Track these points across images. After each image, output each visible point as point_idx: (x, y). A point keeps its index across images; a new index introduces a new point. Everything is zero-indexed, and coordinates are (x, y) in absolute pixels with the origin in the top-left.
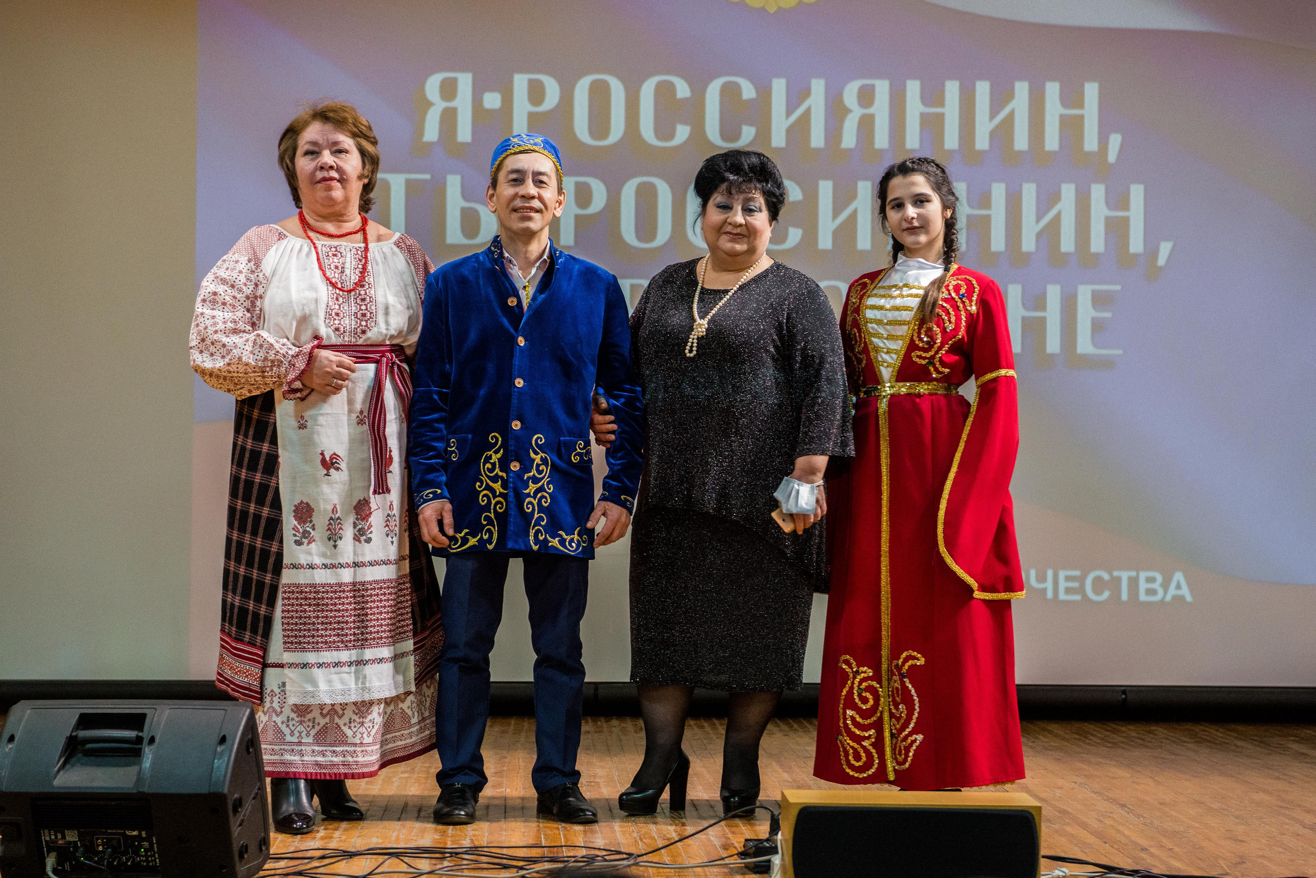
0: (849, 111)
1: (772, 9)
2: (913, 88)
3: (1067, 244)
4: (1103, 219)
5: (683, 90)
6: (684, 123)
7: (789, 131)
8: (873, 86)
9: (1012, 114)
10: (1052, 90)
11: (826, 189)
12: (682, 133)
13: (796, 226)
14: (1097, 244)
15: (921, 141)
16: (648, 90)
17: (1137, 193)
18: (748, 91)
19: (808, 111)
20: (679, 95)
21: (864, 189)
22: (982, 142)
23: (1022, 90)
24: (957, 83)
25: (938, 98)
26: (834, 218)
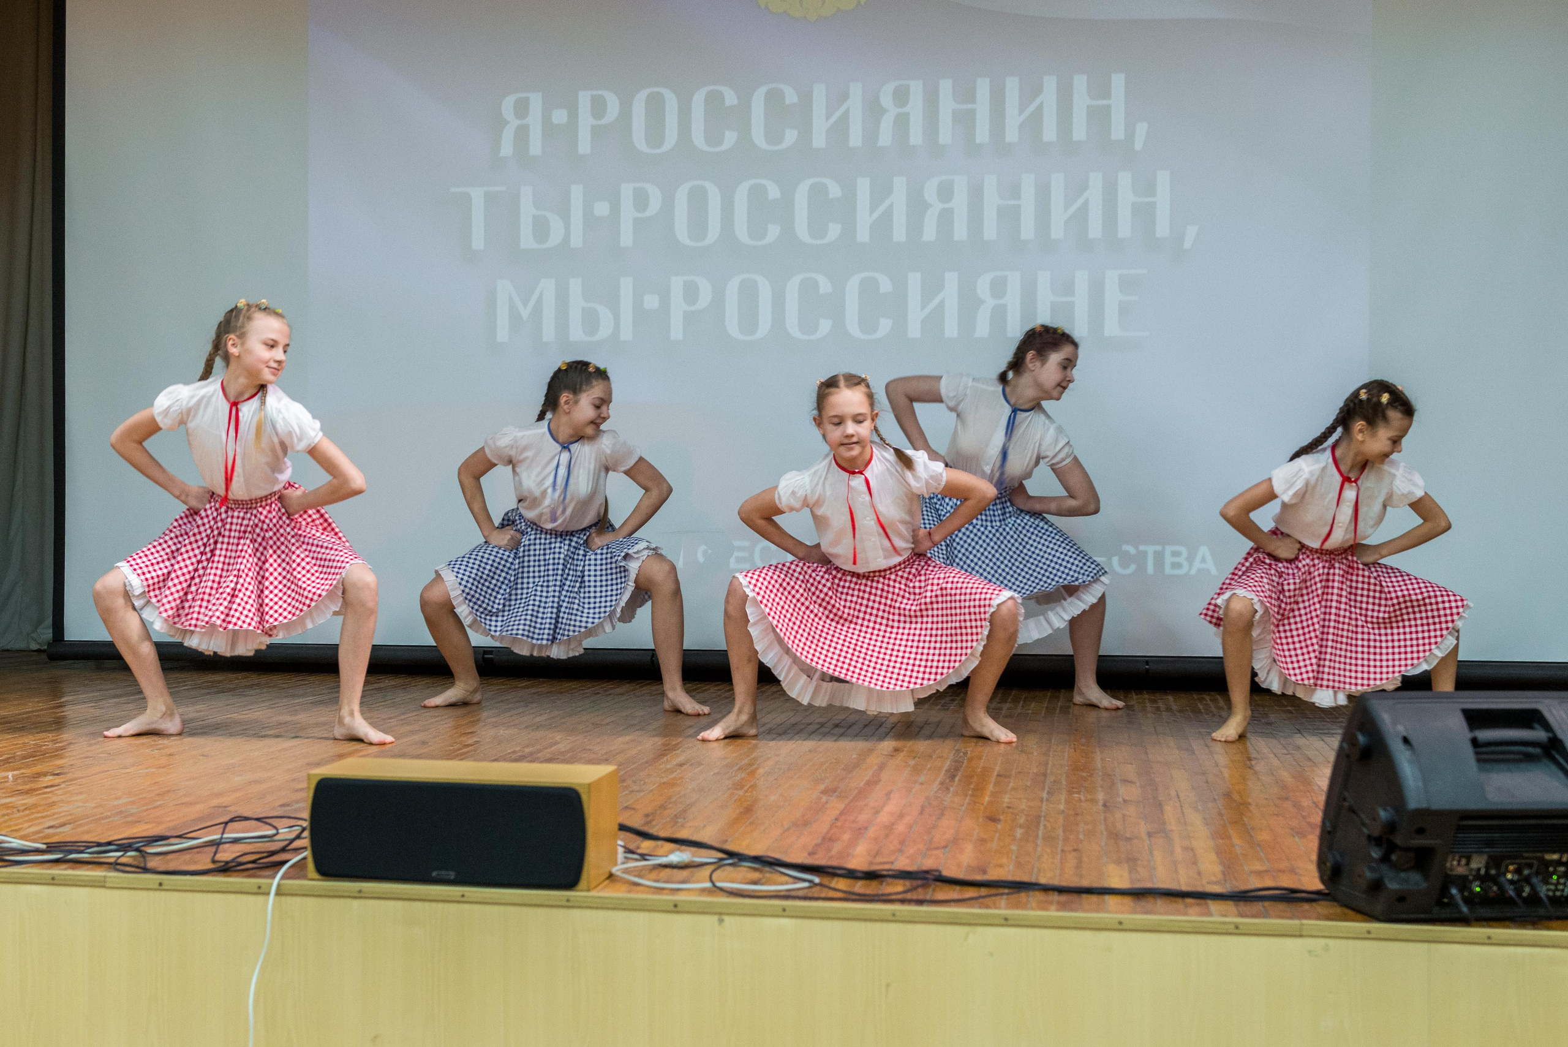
0: (883, 111)
1: (813, 18)
2: (946, 87)
3: (1095, 230)
4: (1130, 205)
5: (730, 98)
6: (732, 129)
7: (829, 132)
8: (908, 87)
9: (1040, 107)
10: (1080, 82)
11: (863, 186)
12: (730, 138)
13: (835, 221)
14: (1125, 228)
15: (953, 136)
16: (699, 99)
17: (1163, 179)
18: (791, 97)
19: (847, 112)
20: (728, 103)
21: (900, 184)
22: (1012, 134)
23: (1050, 84)
24: (988, 80)
25: (970, 95)
26: (872, 211)
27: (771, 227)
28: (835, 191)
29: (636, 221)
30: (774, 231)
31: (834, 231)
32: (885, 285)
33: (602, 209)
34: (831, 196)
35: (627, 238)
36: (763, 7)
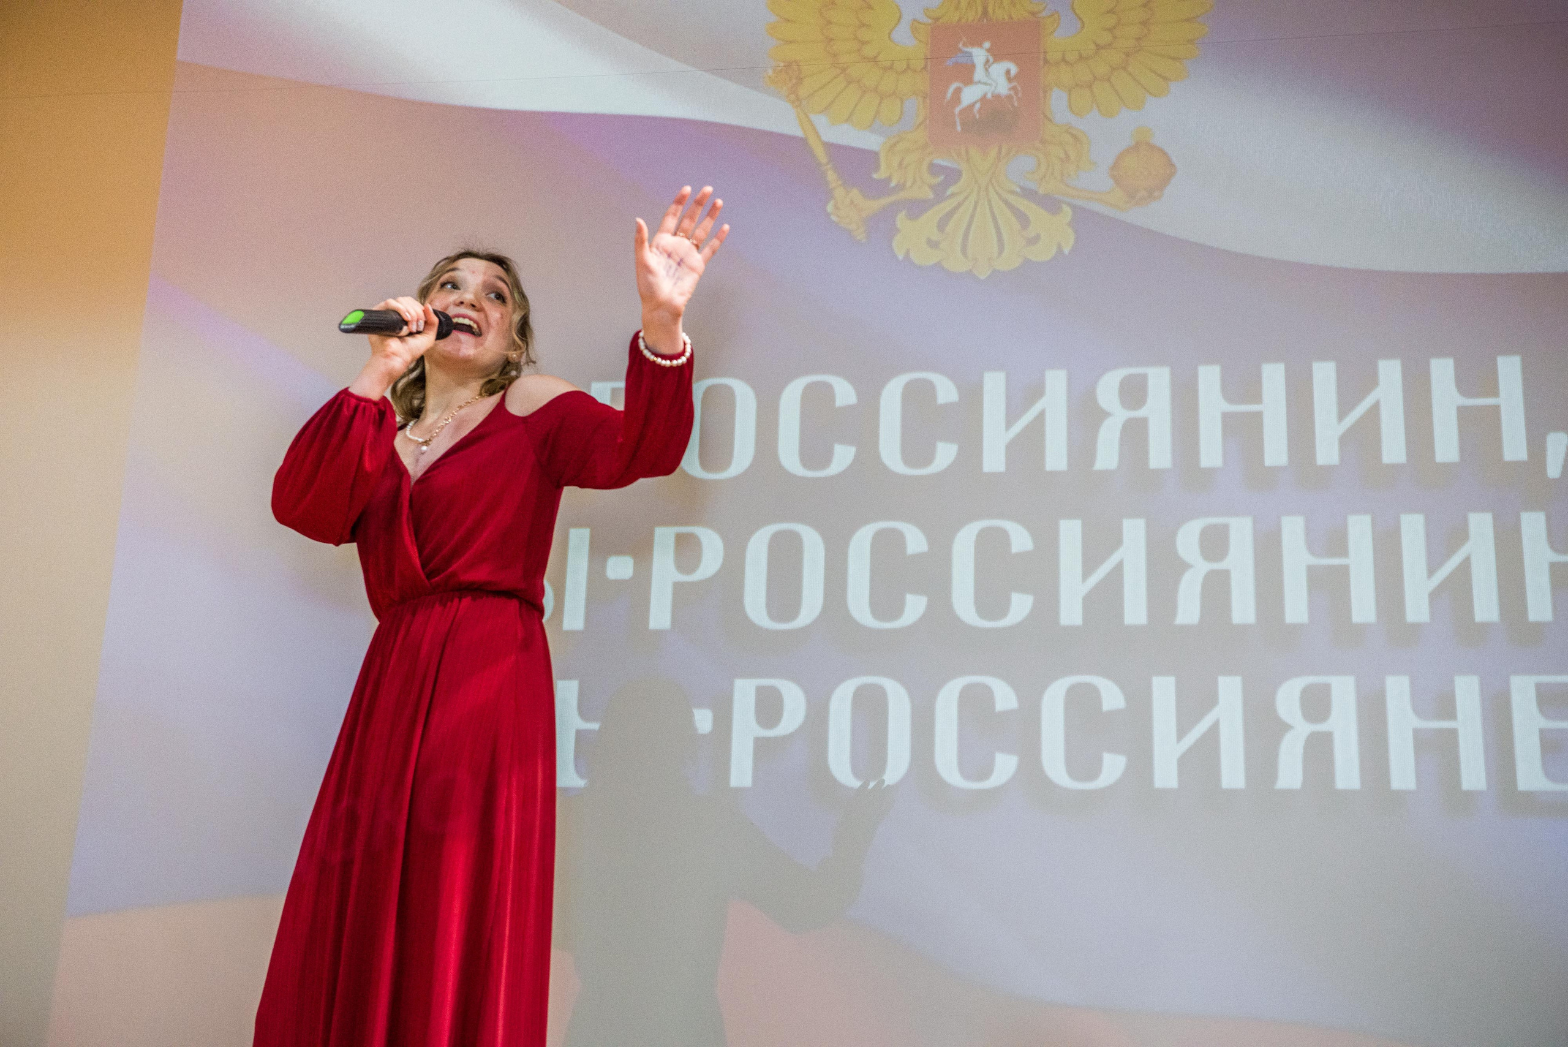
0: (1105, 415)
1: (983, 274)
2: (1209, 377)
3: (1486, 610)
4: (1546, 567)
5: (845, 393)
6: (845, 440)
7: (1012, 447)
8: (1144, 377)
9: (1374, 412)
10: (1442, 370)
11: (1070, 533)
12: (843, 456)
13: (1023, 590)
14: (1539, 608)
15: (1225, 455)
16: (792, 396)
18: (946, 391)
19: (1041, 416)
20: (840, 402)
21: (1134, 531)
22: (1327, 452)
23: (1390, 371)
24: (1281, 367)
25: (1252, 390)
26: (1086, 575)
27: (910, 598)
28: (1020, 540)
29: (678, 587)
30: (915, 607)
31: (1021, 606)
32: (1112, 697)
33: (620, 568)
34: (1015, 549)
35: (660, 616)
36: (901, 257)
